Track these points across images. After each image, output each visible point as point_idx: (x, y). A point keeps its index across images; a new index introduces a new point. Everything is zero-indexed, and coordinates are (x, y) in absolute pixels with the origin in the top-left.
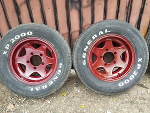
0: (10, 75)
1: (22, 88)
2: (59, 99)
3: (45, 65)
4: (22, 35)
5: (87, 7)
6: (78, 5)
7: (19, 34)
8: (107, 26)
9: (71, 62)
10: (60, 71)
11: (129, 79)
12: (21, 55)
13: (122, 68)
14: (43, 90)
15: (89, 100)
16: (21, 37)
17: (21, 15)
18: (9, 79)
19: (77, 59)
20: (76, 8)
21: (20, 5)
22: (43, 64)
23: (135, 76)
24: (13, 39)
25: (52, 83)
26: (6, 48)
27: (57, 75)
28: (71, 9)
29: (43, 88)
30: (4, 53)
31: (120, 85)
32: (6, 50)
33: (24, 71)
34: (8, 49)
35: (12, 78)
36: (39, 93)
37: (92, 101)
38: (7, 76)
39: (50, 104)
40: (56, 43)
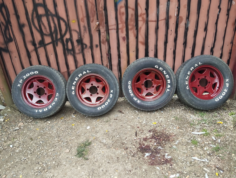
0: (21, 101)
1: (30, 110)
2: (57, 121)
3: (47, 95)
4: (31, 73)
5: (79, 53)
6: (72, 52)
7: (29, 73)
8: (89, 68)
9: (65, 92)
10: (56, 99)
11: (105, 105)
12: (30, 88)
13: (103, 98)
14: (44, 112)
15: (79, 122)
16: (30, 75)
17: (32, 58)
18: (21, 103)
19: (68, 90)
20: (71, 54)
21: (31, 52)
22: (46, 94)
23: (109, 103)
24: (25, 76)
25: (51, 107)
26: (20, 82)
27: (55, 102)
28: (68, 55)
29: (45, 110)
30: (18, 86)
31: (98, 109)
32: (20, 83)
33: (32, 99)
34: (21, 82)
35: (23, 103)
36: (41, 114)
37: (81, 122)
38: (19, 101)
39: (50, 124)
40: (54, 79)
